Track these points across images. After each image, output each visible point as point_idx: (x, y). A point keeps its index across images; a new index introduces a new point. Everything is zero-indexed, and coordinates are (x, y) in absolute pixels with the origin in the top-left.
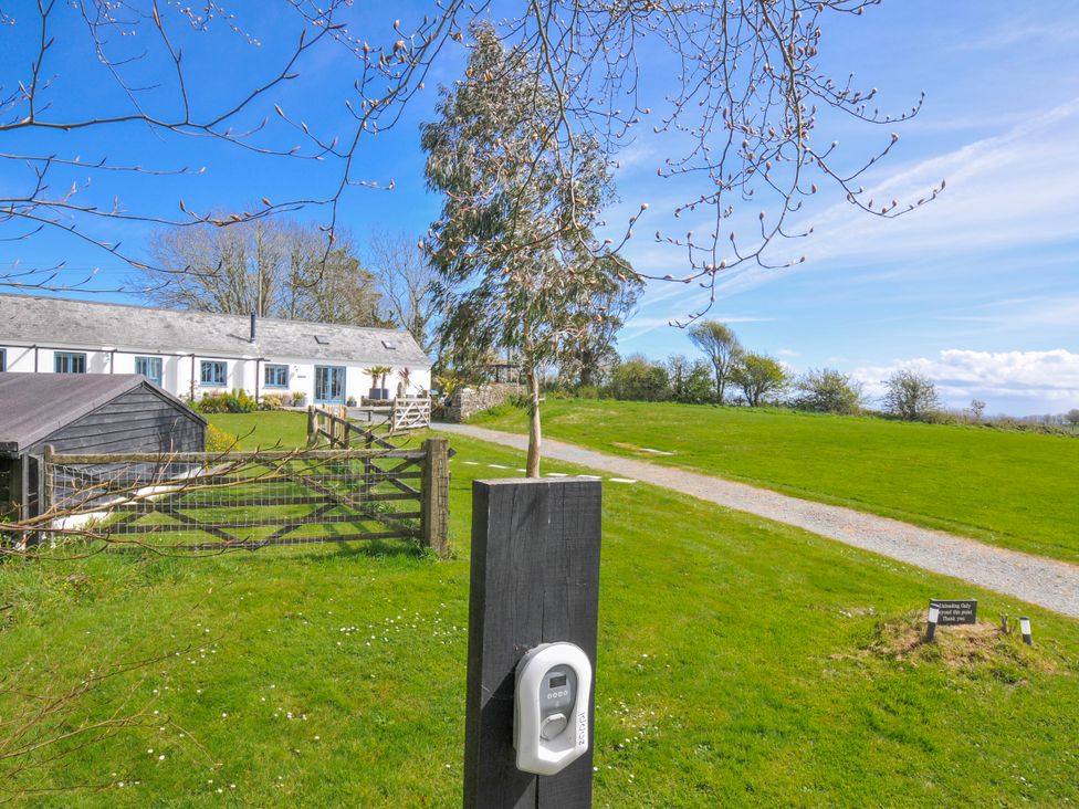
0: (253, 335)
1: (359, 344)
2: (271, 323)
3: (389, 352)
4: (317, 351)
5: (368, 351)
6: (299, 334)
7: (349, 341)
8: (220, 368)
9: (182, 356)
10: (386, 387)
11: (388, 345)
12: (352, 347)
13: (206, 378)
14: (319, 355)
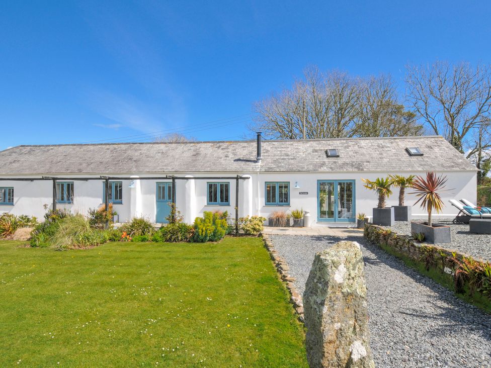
0: (259, 154)
1: (375, 154)
2: (288, 143)
3: (414, 159)
4: (323, 164)
5: (385, 160)
6: (310, 150)
7: (364, 151)
8: (225, 189)
9: (187, 179)
10: (405, 204)
11: (413, 151)
12: (367, 158)
13: (212, 198)
14: (324, 169)
